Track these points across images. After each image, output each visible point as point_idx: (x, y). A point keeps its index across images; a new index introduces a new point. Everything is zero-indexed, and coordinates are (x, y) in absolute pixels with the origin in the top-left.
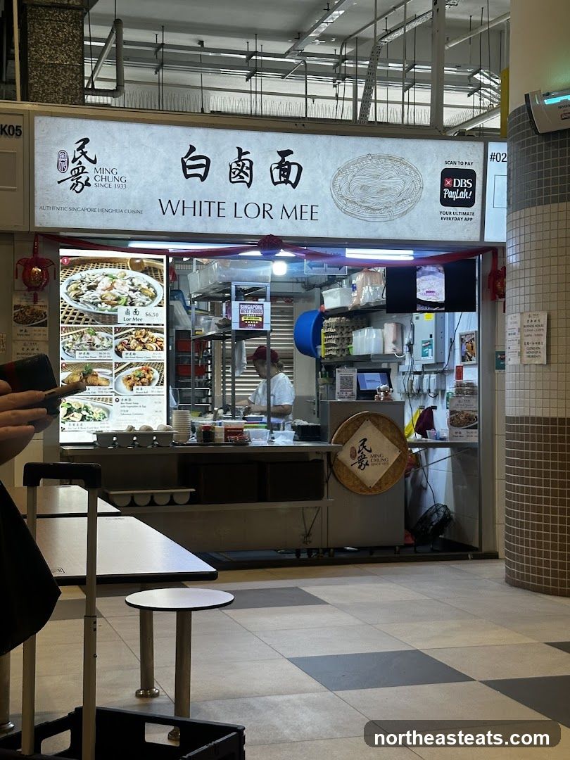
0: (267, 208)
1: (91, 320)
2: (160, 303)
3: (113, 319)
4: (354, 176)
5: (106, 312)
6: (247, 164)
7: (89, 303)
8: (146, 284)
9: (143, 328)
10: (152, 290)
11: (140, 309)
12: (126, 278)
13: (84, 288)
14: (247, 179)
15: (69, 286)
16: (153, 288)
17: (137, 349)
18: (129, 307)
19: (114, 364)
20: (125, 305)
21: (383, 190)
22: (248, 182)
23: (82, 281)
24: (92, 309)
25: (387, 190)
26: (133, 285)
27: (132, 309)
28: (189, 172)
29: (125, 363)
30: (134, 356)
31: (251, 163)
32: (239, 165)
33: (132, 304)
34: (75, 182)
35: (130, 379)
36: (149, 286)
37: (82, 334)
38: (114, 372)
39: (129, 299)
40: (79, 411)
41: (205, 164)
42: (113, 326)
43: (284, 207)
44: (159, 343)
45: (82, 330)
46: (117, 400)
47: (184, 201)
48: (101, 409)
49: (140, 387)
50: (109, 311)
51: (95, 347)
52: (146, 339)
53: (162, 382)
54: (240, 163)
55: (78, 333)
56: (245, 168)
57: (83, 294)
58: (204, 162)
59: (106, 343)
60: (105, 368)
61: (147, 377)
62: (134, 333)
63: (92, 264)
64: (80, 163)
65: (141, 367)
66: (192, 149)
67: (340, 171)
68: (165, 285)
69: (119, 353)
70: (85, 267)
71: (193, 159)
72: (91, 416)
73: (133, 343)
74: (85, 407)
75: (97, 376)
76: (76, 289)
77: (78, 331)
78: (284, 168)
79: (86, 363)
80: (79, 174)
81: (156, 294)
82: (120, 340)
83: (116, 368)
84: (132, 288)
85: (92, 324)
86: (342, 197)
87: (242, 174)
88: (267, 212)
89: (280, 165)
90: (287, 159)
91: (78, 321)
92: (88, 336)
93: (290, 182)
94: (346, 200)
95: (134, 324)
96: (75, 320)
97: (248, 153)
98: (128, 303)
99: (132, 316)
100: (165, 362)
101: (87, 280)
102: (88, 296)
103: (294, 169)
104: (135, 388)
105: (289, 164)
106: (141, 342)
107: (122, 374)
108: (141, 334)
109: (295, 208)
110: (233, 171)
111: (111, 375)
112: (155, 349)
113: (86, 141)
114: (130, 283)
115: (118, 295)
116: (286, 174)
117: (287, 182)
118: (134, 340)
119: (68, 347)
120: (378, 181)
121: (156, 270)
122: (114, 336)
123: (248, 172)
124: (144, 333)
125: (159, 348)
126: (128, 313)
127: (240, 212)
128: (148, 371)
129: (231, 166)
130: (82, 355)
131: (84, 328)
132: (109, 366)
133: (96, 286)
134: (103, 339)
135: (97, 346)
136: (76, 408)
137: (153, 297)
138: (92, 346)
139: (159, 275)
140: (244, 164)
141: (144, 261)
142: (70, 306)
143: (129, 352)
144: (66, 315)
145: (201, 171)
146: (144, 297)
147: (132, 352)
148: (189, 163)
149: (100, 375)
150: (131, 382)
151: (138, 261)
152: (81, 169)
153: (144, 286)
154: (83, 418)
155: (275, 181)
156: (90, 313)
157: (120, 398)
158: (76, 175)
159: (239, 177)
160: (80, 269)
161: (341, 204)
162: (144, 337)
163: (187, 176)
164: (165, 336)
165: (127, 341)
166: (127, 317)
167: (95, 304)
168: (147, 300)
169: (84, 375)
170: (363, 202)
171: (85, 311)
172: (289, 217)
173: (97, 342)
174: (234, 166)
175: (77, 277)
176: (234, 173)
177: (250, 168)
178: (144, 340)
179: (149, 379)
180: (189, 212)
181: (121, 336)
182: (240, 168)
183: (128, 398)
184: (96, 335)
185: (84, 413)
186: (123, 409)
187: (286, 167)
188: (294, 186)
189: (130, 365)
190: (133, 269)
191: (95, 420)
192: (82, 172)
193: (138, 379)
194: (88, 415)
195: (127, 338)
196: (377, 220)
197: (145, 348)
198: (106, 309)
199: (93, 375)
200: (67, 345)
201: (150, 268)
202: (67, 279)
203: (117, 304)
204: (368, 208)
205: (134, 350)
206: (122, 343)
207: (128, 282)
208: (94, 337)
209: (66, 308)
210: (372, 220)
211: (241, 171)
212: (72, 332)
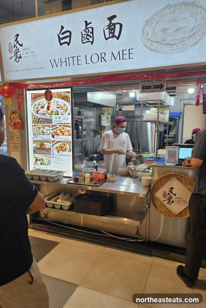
0: (103, 55)
1: (42, 122)
2: (69, 113)
3: (50, 121)
4: (157, 23)
5: (48, 118)
6: (90, 30)
7: (42, 114)
8: (63, 104)
9: (62, 125)
10: (65, 107)
11: (61, 116)
12: (55, 102)
13: (40, 107)
14: (91, 40)
15: (34, 107)
16: (66, 106)
17: (60, 135)
18: (57, 116)
19: (51, 141)
20: (55, 115)
21: (179, 29)
22: (92, 41)
23: (39, 104)
24: (43, 117)
25: (182, 28)
26: (58, 105)
27: (58, 116)
28: (62, 41)
29: (55, 141)
30: (59, 138)
31: (93, 29)
32: (86, 32)
33: (58, 114)
34: (16, 57)
35: (57, 148)
36: (64, 105)
37: (40, 128)
38: (52, 144)
39: (57, 112)
40: (40, 160)
41: (69, 35)
42: (51, 124)
43: (112, 53)
44: (69, 132)
45: (39, 126)
46: (53, 157)
47: (61, 59)
48: (47, 160)
49: (62, 152)
50: (49, 117)
51: (44, 134)
52: (64, 130)
53: (71, 150)
54: (87, 30)
55: (38, 127)
56: (89, 33)
57: (39, 110)
58: (68, 34)
59: (48, 132)
60: (48, 143)
61: (65, 147)
62: (59, 127)
63: (42, 97)
64: (17, 47)
65: (62, 143)
66: (62, 28)
67: (147, 22)
68: (71, 104)
69: (53, 136)
70: (40, 98)
71: (63, 34)
72: (44, 163)
73: (59, 132)
74: (42, 159)
75: (45, 146)
76: (37, 108)
77: (38, 126)
78: (111, 27)
79: (41, 140)
81: (67, 109)
82: (53, 131)
83: (52, 143)
84: (58, 106)
85: (43, 123)
86: (149, 40)
87: (88, 37)
88: (103, 58)
89: (109, 26)
90: (113, 21)
91: (38, 122)
92: (42, 129)
93: (115, 36)
94: (152, 41)
95: (58, 123)
96: (37, 122)
97: (91, 23)
98: (56, 114)
99: (58, 119)
100: (71, 141)
101: (41, 104)
102: (41, 111)
103: (118, 27)
104: (60, 152)
105: (114, 25)
106: (62, 132)
107: (54, 146)
108: (62, 128)
109: (119, 53)
110: (83, 36)
111: (51, 146)
112: (67, 135)
113: (18, 35)
114: (57, 104)
115: (52, 110)
116: (113, 31)
117: (113, 36)
118: (59, 131)
119: (35, 133)
120: (175, 23)
121: (67, 97)
122: (51, 129)
123: (91, 35)
124: (63, 127)
125: (69, 134)
126: (56, 118)
127: (89, 61)
128: (65, 145)
129: (82, 33)
130: (40, 137)
131: (40, 125)
132: (49, 142)
133: (44, 106)
134: (47, 130)
135: (45, 133)
136: (39, 159)
137: (66, 110)
138: (43, 133)
139: (68, 100)
140: (89, 30)
141: (62, 93)
142: (35, 116)
143: (57, 136)
144: (34, 120)
145: (67, 40)
146: (62, 111)
147: (58, 136)
148: (62, 36)
149: (46, 146)
150: (58, 149)
151: (60, 94)
152: (17, 50)
153: (62, 105)
154: (41, 164)
155: (107, 37)
156: (42, 119)
157: (54, 156)
158: (16, 54)
159: (86, 39)
160: (38, 99)
161: (148, 45)
162: (63, 129)
163: (61, 44)
164: (71, 129)
165: (56, 131)
166: (56, 120)
167: (44, 114)
168: (64, 112)
169: (41, 145)
170: (164, 40)
171: (40, 118)
172: (115, 59)
173: (45, 131)
174: (84, 33)
175: (37, 102)
176: (84, 37)
177: (92, 33)
178: (63, 131)
179: (65, 148)
180: (64, 64)
181: (54, 129)
182: (87, 33)
183: (57, 156)
184: (44, 128)
185: (41, 161)
186: (55, 161)
187: (113, 27)
188: (118, 38)
189: (58, 142)
190: (58, 98)
191: (45, 165)
192: (18, 52)
193: (61, 148)
194: (43, 162)
195: (56, 130)
196: (174, 52)
197: (63, 134)
198: (48, 116)
199: (44, 146)
200: (34, 132)
201: (65, 96)
202: (34, 104)
203: (52, 114)
204: (168, 44)
205: (59, 135)
206: (54, 132)
207: (56, 104)
208: (44, 129)
209: (34, 116)
210: (170, 52)
211: (87, 35)
212: (36, 127)
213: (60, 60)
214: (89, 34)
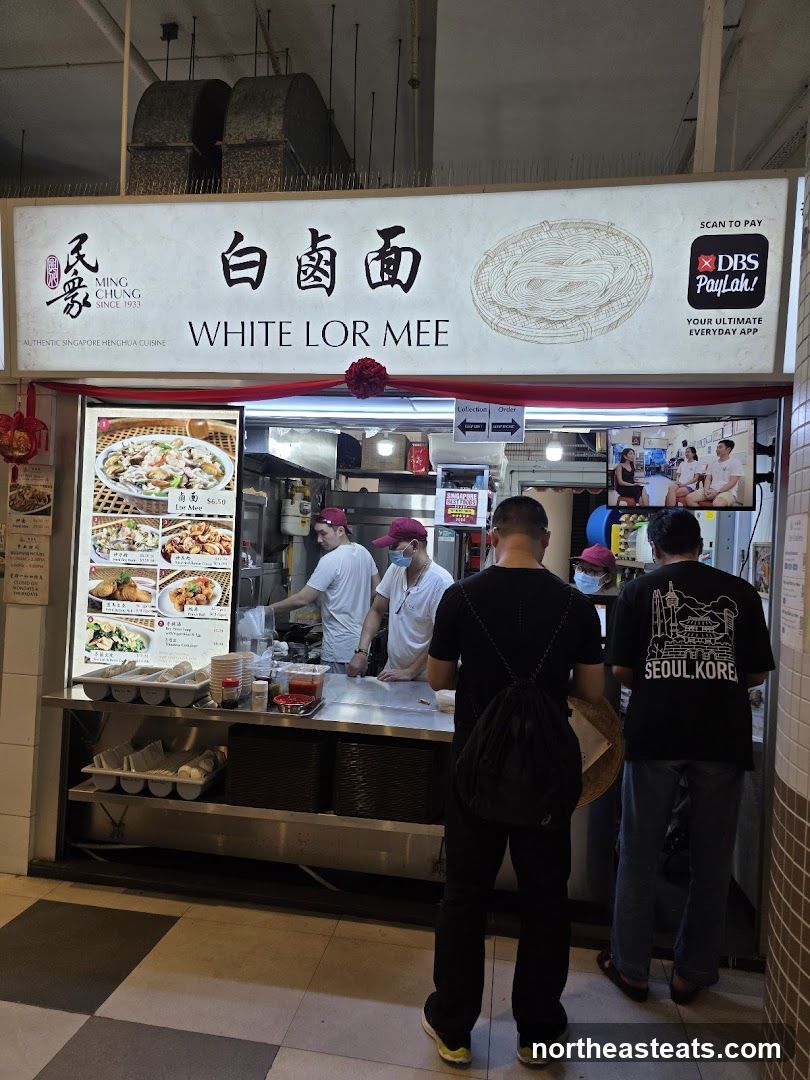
0: (360, 327)
1: (131, 508)
2: (229, 484)
3: (160, 506)
4: (516, 263)
5: (153, 497)
6: (326, 255)
7: (131, 483)
8: (210, 457)
9: (202, 521)
10: (217, 465)
11: (199, 493)
12: (182, 448)
13: (126, 462)
14: (326, 281)
15: (105, 460)
16: (219, 462)
17: (192, 551)
18: (184, 490)
19: (158, 572)
20: (179, 487)
21: (571, 284)
22: (328, 286)
23: (124, 453)
24: (135, 492)
25: (579, 284)
26: (191, 458)
27: (188, 493)
28: (234, 275)
29: (173, 571)
30: (187, 561)
31: (333, 254)
32: (312, 259)
33: (188, 486)
34: (69, 301)
35: (180, 593)
36: (214, 459)
37: (119, 527)
38: (159, 582)
39: (185, 479)
40: (110, 635)
41: (258, 260)
42: (161, 517)
43: (388, 325)
44: (225, 544)
45: (119, 522)
46: (161, 624)
47: (226, 323)
48: (138, 636)
49: (194, 607)
50: (156, 495)
51: (135, 546)
52: (206, 537)
53: (227, 601)
54: (315, 255)
55: (114, 526)
56: (323, 263)
57: (124, 471)
58: (256, 257)
59: (150, 542)
60: (146, 576)
61: (205, 592)
62: (189, 528)
63: (138, 429)
64: (76, 272)
65: (196, 578)
66: (239, 237)
67: (489, 257)
68: (236, 459)
69: (166, 556)
70: (128, 434)
71: (240, 253)
72: (125, 644)
73: (188, 542)
74: (118, 630)
75: (135, 586)
76: (116, 463)
77: (114, 523)
78: (389, 258)
79: (123, 568)
80: (74, 289)
81: (224, 471)
82: (168, 538)
83: (162, 577)
84: (190, 462)
85: (133, 513)
86: (494, 302)
87: (317, 274)
88: (360, 334)
89: (382, 254)
90: (394, 242)
91: (116, 509)
92: (127, 530)
93: (399, 282)
94: (500, 307)
95: (189, 515)
96: (112, 507)
97: (327, 237)
98: (183, 485)
99: (188, 502)
100: (231, 571)
101: (131, 450)
102: (131, 474)
103: (407, 259)
104: (186, 607)
105: (398, 251)
106: (199, 541)
107: (169, 586)
108: (199, 529)
109: (408, 325)
110: (303, 268)
111: (155, 587)
112: (218, 551)
113: (83, 238)
114: (188, 456)
115: (170, 472)
116: (392, 268)
117: (394, 281)
118: (189, 538)
119: (100, 545)
120: (561, 268)
121: (224, 437)
122: (161, 531)
123: (328, 269)
124: (203, 528)
125: (224, 550)
126: (182, 498)
127: (316, 337)
128: (206, 584)
129: (299, 261)
130: (118, 557)
131: (122, 518)
132: (151, 574)
133: (142, 460)
134: (146, 535)
135: (138, 545)
136: (107, 631)
137: (219, 477)
138: (132, 545)
139: (229, 444)
140: (321, 256)
141: (209, 423)
142: (107, 487)
143: (181, 555)
144: (101, 500)
145: (252, 273)
146: (206, 476)
147: (186, 555)
148: (234, 260)
149: (139, 587)
150: (182, 598)
151: (200, 424)
152: (77, 281)
153: (207, 459)
154: (114, 646)
155: (373, 282)
156: (133, 498)
157: (165, 620)
158: (70, 291)
159: (312, 279)
160: (122, 435)
161: (490, 315)
162: (203, 534)
163: (231, 282)
164: (233, 534)
165: (178, 540)
166: (181, 504)
167: (139, 485)
168: (211, 480)
169: (119, 585)
170: (532, 309)
171: (126, 495)
172: (397, 342)
173: (139, 539)
174: (306, 260)
175: (117, 446)
176: (305, 272)
177: (332, 263)
178: (203, 539)
179: (207, 596)
180: (235, 339)
181: (171, 532)
182: (314, 263)
183: (176, 621)
184: (137, 528)
185: (116, 638)
186: (169, 636)
187: (393, 256)
188: (406, 287)
189: (182, 574)
190: (193, 436)
191: (129, 650)
192: (79, 287)
193: (192, 594)
194: (120, 642)
195: (179, 534)
196: (559, 340)
197: (204, 550)
198: (152, 492)
199: (131, 586)
200: (99, 542)
201: (216, 433)
202: (105, 450)
203: (168, 486)
204: (542, 319)
205: (188, 552)
206: (172, 542)
207: (185, 454)
208: (135, 531)
209: (101, 490)
210: (549, 340)
211: (317, 268)
212: (108, 524)
213: (222, 325)
214: (322, 265)
